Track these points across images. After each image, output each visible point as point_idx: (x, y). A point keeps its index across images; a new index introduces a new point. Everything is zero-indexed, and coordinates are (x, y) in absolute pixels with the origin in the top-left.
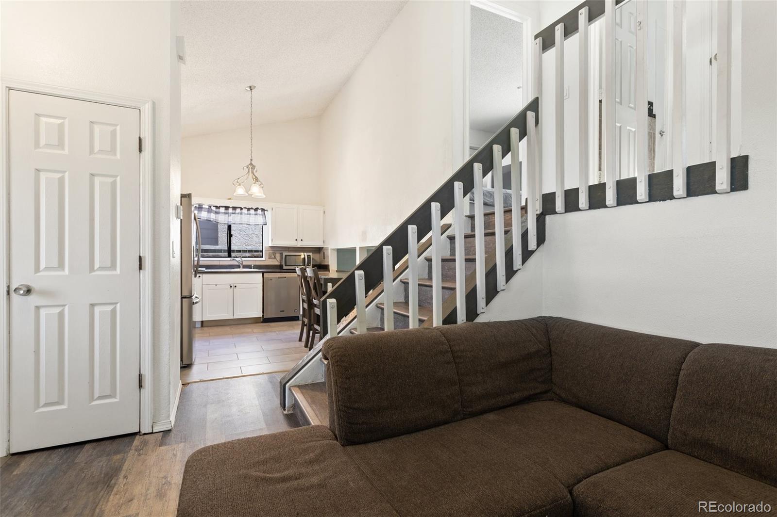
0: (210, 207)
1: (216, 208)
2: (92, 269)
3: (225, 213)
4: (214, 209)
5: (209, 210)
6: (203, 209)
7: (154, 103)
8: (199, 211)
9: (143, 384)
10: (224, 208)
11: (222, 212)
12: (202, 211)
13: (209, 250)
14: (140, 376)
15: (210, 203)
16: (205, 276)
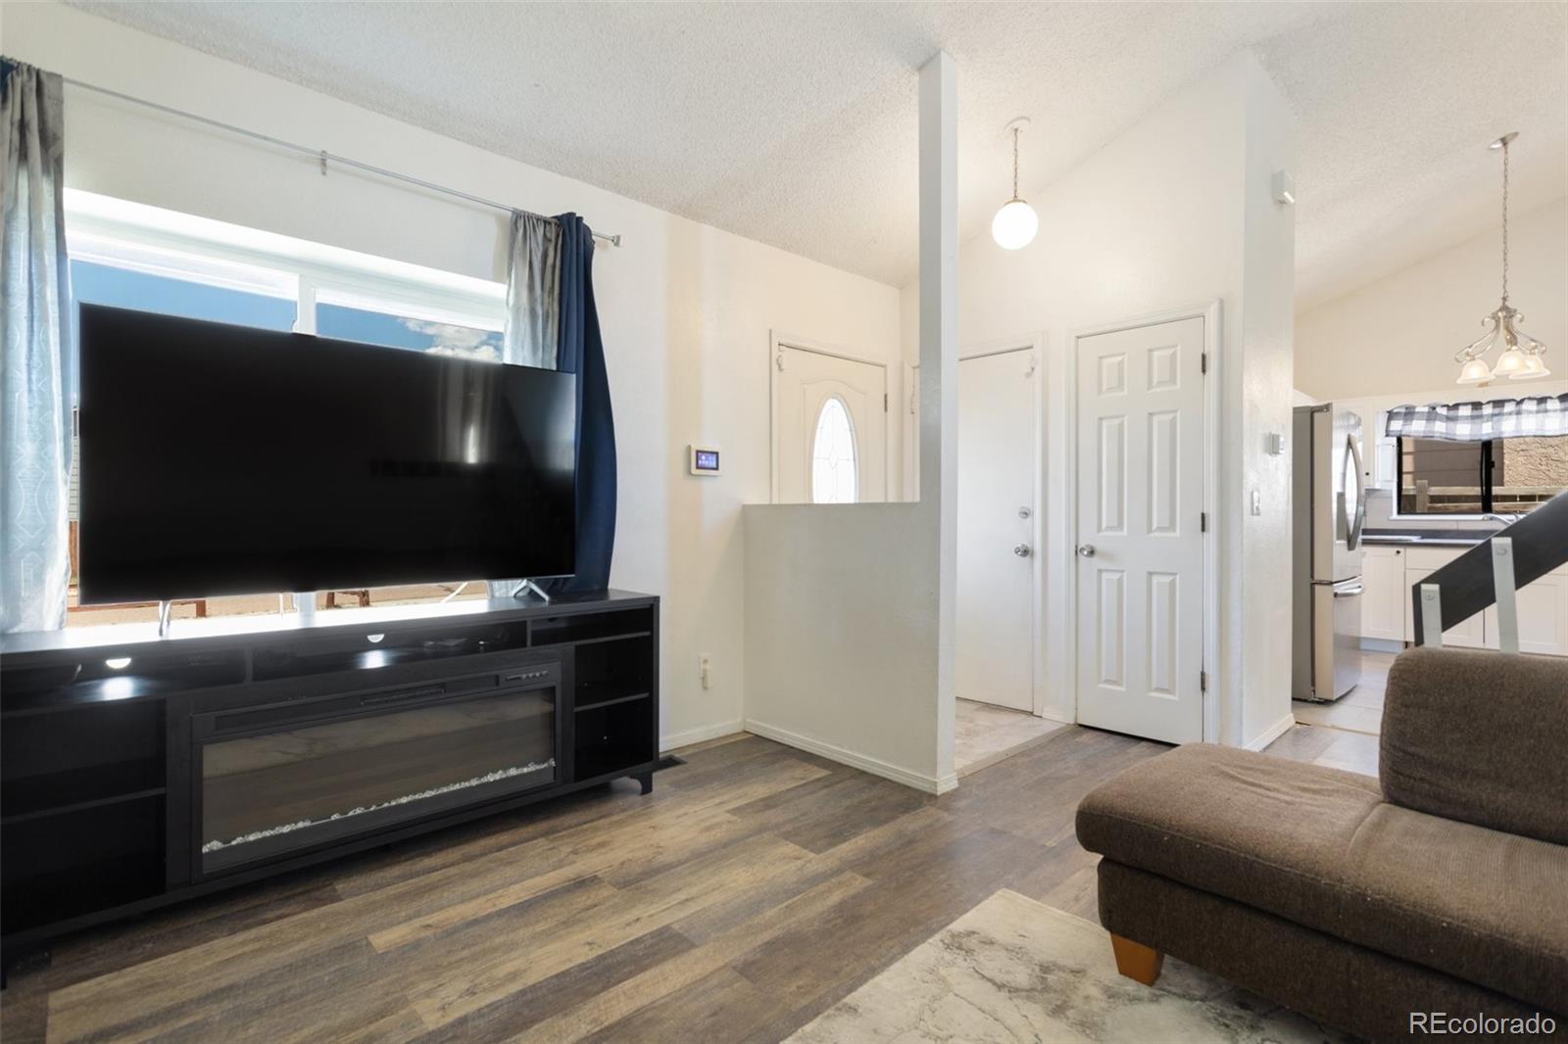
0: (1434, 408)
1: (1448, 410)
2: (1150, 530)
3: (1473, 418)
4: (1443, 411)
5: (1432, 415)
6: (1416, 416)
7: (1222, 302)
8: (1406, 420)
9: (1206, 686)
10: (1470, 407)
11: (1462, 417)
12: (1412, 420)
13: (1461, 496)
14: (1203, 674)
15: (1432, 402)
16: (1410, 551)
